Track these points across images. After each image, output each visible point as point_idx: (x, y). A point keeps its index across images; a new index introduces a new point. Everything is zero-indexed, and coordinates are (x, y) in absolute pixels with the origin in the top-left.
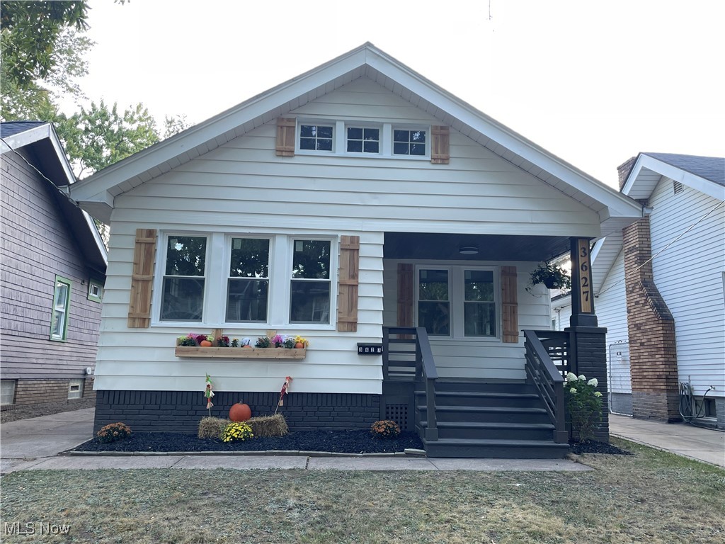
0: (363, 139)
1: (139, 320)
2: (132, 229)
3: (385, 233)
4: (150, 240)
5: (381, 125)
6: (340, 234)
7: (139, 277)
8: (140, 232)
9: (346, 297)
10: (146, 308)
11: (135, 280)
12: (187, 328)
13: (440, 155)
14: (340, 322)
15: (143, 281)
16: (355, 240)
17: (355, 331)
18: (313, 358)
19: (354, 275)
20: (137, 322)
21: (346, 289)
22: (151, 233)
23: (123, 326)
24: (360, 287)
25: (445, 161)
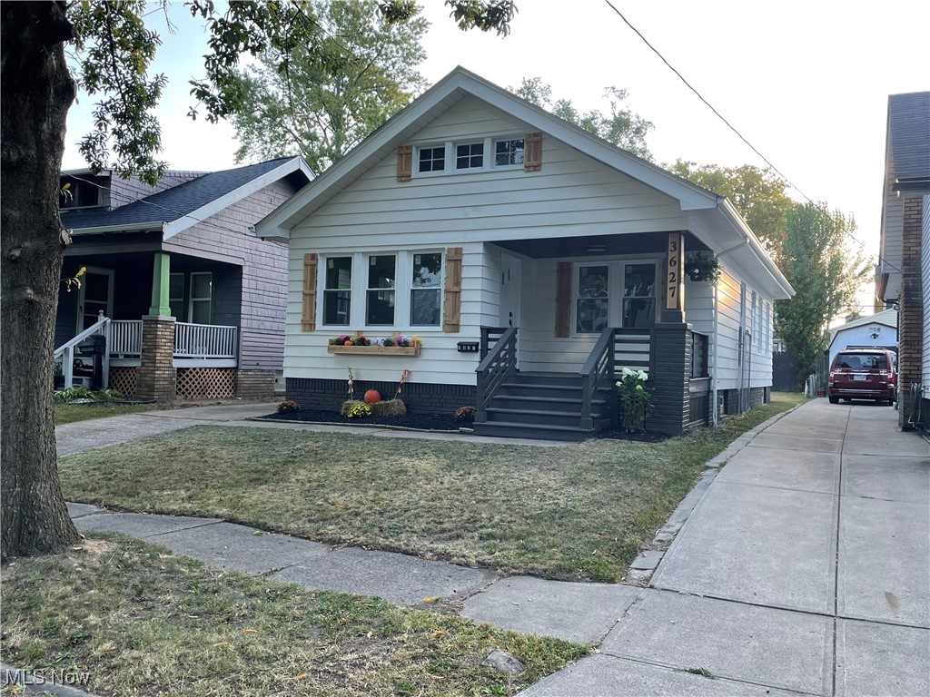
0: (470, 155)
1: (309, 325)
2: (301, 255)
3: (484, 242)
4: (313, 262)
5: (483, 139)
6: (446, 247)
7: (307, 292)
8: (306, 255)
9: (450, 302)
10: (313, 316)
11: (305, 294)
12: (338, 331)
13: (533, 163)
14: (446, 324)
15: (310, 295)
16: (458, 251)
17: (458, 332)
18: (426, 355)
19: (457, 283)
20: (307, 326)
21: (451, 295)
22: (314, 257)
23: (298, 330)
24: (463, 293)
25: (537, 168)
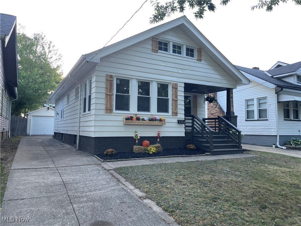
0: (177, 49)
1: (109, 110)
2: (104, 74)
3: (185, 83)
4: (111, 79)
5: (183, 45)
6: (172, 82)
9: (174, 104)
10: (111, 106)
11: (107, 95)
12: (124, 114)
14: (173, 113)
15: (110, 95)
16: (176, 85)
17: (177, 116)
19: (176, 97)
21: (174, 102)
22: (111, 76)
23: (103, 112)
25: (200, 60)
